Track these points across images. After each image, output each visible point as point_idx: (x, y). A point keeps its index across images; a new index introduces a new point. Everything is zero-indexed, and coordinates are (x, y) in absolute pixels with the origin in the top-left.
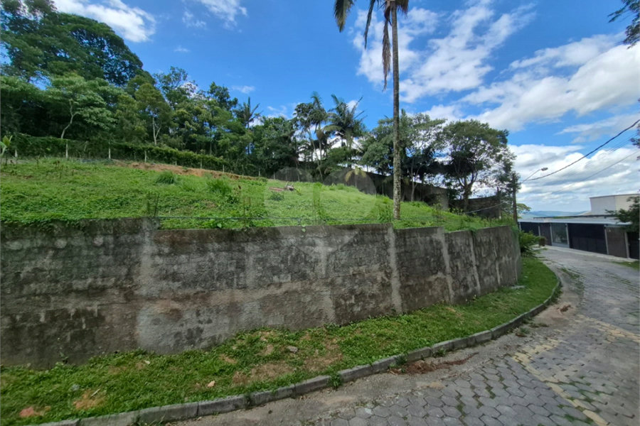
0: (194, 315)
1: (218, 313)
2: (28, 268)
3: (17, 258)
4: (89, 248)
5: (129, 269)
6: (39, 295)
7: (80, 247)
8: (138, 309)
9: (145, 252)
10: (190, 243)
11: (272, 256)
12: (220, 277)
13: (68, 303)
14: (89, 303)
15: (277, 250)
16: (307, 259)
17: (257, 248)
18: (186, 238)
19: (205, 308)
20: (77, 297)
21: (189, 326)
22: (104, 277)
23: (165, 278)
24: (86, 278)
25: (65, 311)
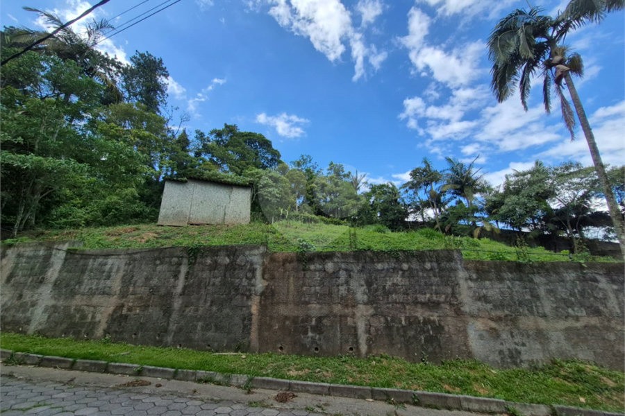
0: (509, 336)
1: (528, 337)
2: (389, 283)
3: (382, 275)
4: (422, 271)
5: (453, 289)
6: (399, 303)
7: (417, 269)
8: (466, 323)
9: (460, 276)
10: (491, 272)
11: (560, 288)
12: (521, 304)
13: (417, 311)
14: (431, 313)
15: (562, 283)
16: (595, 295)
17: (543, 280)
18: (486, 267)
19: (517, 331)
20: (422, 308)
21: (508, 346)
22: (437, 294)
23: (479, 299)
24: (425, 294)
25: (417, 317)
